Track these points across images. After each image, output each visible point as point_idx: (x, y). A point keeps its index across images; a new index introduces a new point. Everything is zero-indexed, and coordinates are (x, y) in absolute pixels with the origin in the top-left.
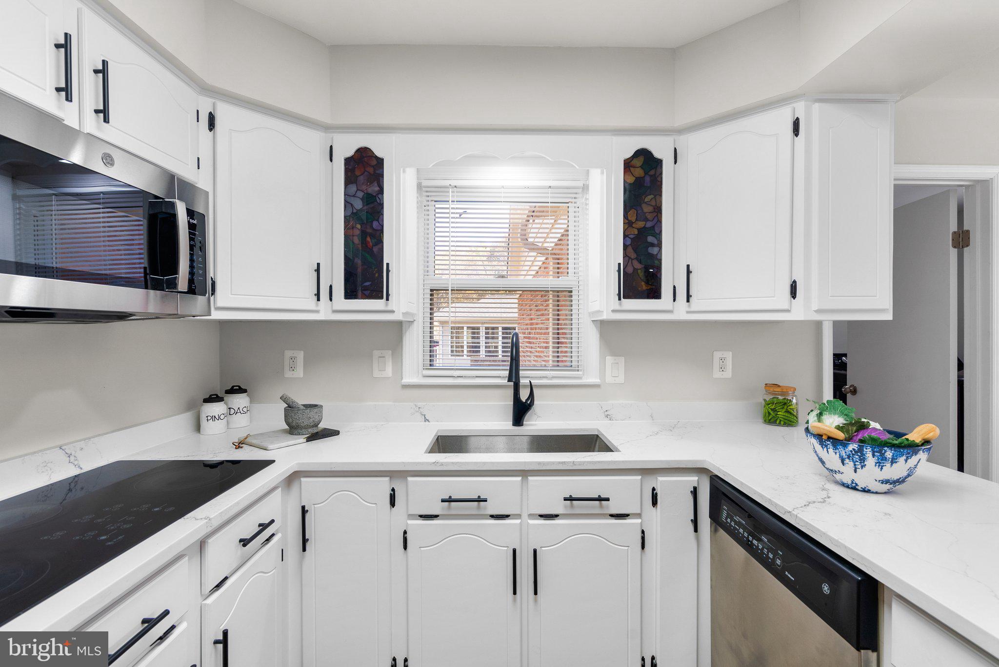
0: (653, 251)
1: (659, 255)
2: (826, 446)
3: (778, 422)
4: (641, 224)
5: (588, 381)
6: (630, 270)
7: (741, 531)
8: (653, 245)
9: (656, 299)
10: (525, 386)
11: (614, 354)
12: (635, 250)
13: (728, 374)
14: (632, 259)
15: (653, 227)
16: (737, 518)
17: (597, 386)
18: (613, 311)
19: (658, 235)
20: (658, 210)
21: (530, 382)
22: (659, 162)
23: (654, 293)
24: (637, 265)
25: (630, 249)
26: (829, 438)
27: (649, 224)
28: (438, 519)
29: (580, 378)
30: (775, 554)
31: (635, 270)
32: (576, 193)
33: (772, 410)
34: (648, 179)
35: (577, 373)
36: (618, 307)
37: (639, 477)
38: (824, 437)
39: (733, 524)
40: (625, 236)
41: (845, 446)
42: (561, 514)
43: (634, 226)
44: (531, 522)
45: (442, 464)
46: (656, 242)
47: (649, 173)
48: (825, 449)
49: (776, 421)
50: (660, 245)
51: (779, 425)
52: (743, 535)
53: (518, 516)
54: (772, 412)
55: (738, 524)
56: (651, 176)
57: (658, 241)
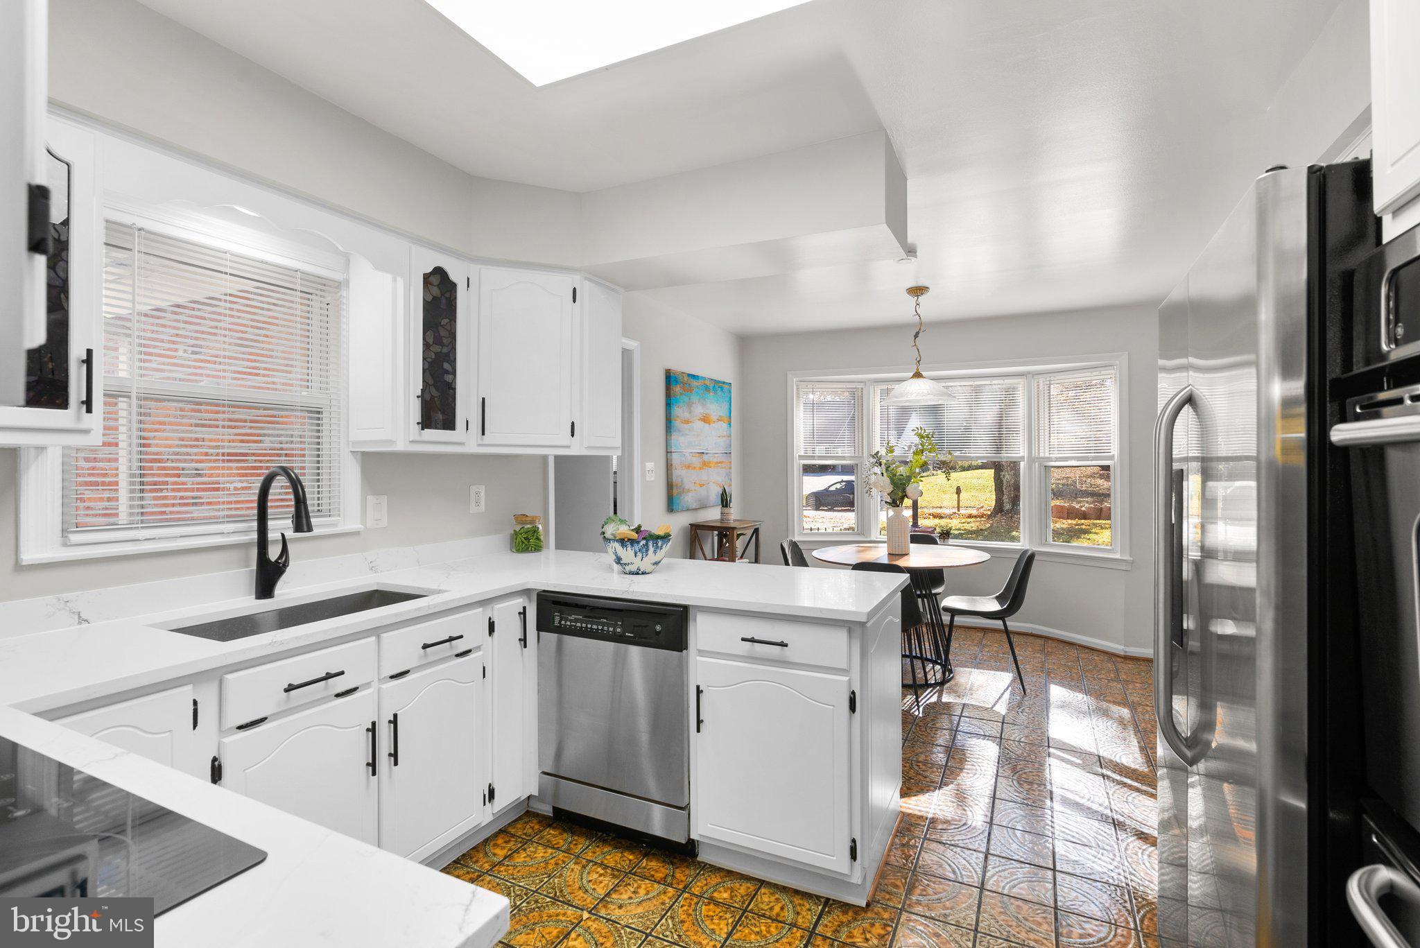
0: (448, 378)
1: (454, 384)
2: (626, 546)
3: (530, 549)
4: (437, 348)
5: (346, 528)
6: (428, 397)
7: (579, 624)
8: (447, 372)
9: (450, 430)
10: (275, 541)
11: (377, 492)
12: (432, 376)
13: (483, 507)
14: (430, 385)
15: (449, 353)
16: (572, 617)
17: (357, 533)
18: (412, 442)
19: (453, 362)
20: (453, 336)
21: (283, 535)
22: (454, 286)
23: (449, 424)
24: (435, 393)
25: (427, 372)
26: (629, 540)
27: (445, 350)
28: (267, 723)
29: (334, 525)
30: (615, 626)
31: (433, 397)
32: (325, 285)
33: (525, 538)
34: (444, 301)
35: (329, 519)
36: (418, 438)
37: (481, 609)
38: (626, 540)
39: (568, 623)
40: (424, 359)
41: (638, 542)
42: (412, 669)
43: (431, 348)
44: (384, 686)
45: (282, 643)
46: (450, 369)
47: (445, 295)
48: (625, 549)
49: (528, 548)
50: (454, 373)
51: (531, 551)
52: (582, 627)
53: (368, 685)
54: (525, 541)
55: (576, 621)
56: (447, 298)
57: (453, 369)
